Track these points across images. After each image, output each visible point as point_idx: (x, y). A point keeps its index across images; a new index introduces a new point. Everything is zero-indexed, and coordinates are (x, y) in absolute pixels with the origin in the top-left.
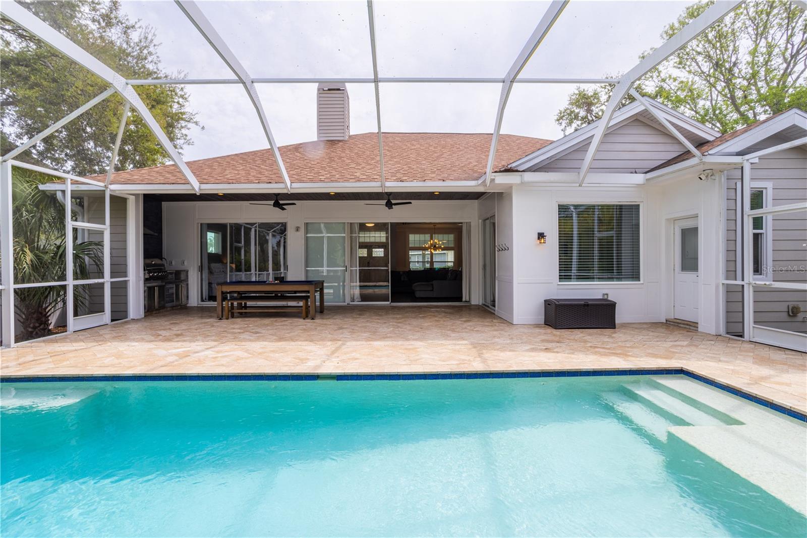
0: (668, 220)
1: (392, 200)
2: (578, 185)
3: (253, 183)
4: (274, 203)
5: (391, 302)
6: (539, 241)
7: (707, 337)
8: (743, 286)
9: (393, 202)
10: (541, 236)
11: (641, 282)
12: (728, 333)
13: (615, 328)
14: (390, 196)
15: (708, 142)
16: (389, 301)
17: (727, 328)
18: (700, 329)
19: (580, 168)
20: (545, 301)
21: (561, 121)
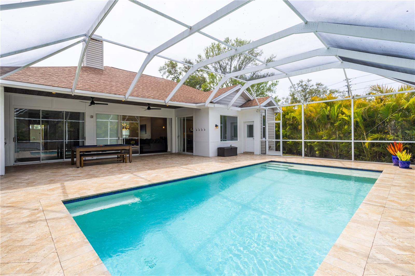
0: (244, 122)
1: (151, 106)
2: (227, 109)
3: (103, 93)
4: (91, 102)
5: (140, 154)
6: (216, 127)
7: (257, 155)
8: (266, 141)
9: (151, 107)
10: (216, 126)
11: (238, 141)
12: (261, 154)
13: (237, 155)
14: (150, 105)
15: (251, 100)
16: (139, 153)
17: (261, 152)
18: (255, 154)
19: (228, 104)
20: (218, 148)
21: (161, 71)
